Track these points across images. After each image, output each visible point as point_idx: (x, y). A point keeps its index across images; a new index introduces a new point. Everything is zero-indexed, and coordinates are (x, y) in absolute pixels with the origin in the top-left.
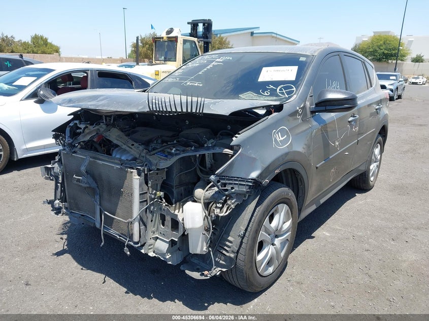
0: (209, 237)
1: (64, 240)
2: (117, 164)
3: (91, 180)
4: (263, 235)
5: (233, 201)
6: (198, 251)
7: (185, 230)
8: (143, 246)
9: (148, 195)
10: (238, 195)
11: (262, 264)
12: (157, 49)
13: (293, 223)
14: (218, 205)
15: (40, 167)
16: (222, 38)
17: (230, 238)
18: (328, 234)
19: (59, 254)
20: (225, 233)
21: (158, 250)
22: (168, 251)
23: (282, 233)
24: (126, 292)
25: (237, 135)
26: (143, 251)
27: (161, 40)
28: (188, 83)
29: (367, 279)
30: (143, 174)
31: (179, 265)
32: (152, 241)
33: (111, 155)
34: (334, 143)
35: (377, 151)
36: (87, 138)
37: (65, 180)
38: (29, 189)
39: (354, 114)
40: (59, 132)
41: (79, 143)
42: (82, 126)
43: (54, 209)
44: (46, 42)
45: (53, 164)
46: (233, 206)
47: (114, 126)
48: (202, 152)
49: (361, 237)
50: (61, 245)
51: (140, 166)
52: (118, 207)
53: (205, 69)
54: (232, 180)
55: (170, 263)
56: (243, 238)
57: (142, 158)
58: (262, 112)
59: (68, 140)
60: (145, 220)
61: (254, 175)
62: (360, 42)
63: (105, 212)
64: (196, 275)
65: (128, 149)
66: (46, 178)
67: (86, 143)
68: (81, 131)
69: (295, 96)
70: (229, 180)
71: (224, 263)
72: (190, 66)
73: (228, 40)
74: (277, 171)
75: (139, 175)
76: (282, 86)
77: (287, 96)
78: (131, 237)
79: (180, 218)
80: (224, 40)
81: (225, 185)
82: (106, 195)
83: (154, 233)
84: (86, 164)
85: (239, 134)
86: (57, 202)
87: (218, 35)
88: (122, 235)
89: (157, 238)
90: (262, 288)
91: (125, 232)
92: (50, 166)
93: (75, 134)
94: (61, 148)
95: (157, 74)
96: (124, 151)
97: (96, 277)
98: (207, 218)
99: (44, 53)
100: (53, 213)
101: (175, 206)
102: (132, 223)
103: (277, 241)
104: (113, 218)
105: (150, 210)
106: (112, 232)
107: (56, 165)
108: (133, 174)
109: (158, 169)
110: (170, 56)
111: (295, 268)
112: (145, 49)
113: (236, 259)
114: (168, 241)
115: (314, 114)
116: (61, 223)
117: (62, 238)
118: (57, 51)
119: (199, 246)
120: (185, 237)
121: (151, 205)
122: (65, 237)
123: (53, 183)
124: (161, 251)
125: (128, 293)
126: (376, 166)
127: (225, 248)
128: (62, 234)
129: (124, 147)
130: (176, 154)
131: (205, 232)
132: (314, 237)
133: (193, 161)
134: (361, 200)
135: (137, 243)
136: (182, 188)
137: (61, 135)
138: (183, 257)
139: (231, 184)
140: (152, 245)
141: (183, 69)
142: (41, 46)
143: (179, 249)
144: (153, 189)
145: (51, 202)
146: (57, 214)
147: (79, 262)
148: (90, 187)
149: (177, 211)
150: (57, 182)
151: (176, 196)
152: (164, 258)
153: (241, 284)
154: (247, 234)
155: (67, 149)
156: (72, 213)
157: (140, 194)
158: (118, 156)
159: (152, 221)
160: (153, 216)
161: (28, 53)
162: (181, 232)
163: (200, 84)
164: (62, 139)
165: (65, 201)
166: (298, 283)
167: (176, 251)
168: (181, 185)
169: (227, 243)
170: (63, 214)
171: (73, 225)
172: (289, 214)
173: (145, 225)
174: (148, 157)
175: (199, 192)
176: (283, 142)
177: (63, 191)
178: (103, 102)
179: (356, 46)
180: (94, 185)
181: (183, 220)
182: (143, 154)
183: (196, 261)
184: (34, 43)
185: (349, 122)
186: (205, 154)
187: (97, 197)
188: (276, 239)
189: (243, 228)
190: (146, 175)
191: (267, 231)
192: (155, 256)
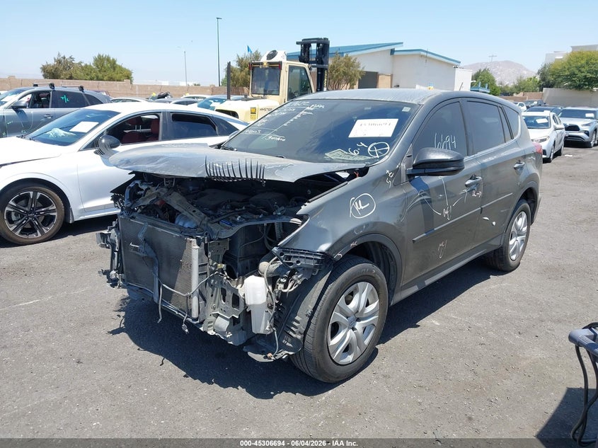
0: (272, 314)
1: (121, 318)
2: (176, 232)
3: (149, 249)
4: (337, 316)
5: (299, 277)
6: (262, 331)
7: (246, 306)
8: (202, 323)
9: (208, 267)
10: (305, 269)
11: (337, 349)
12: (254, 79)
13: (381, 305)
14: (282, 280)
15: (94, 233)
16: (349, 59)
17: (297, 318)
18: (437, 324)
19: (114, 332)
20: (292, 312)
21: (218, 327)
22: (229, 329)
23: (364, 316)
24: (185, 376)
25: (306, 204)
26: (202, 329)
27: (261, 67)
28: (270, 137)
29: (470, 376)
30: (203, 244)
31: (241, 346)
32: (213, 318)
33: (174, 222)
34: (442, 212)
35: (521, 222)
36: (147, 202)
37: (122, 249)
38: (85, 258)
39: (475, 176)
40: (118, 193)
41: (140, 207)
42: (144, 187)
43: (110, 280)
44: (113, 65)
45: (110, 230)
46: (299, 282)
47: (175, 189)
48: (271, 222)
49: (479, 328)
50: (117, 323)
51: (201, 235)
52: (178, 280)
53: (292, 120)
54: (298, 253)
55: (231, 343)
56: (311, 317)
57: (203, 227)
58: (345, 175)
59: (127, 203)
60: (204, 294)
61: (324, 247)
62: (552, 61)
63: (164, 285)
64: (259, 358)
65: (189, 215)
66: (102, 246)
67: (146, 207)
68: (142, 192)
69: (387, 157)
70: (294, 253)
71: (291, 345)
72: (276, 114)
73: (357, 61)
74: (353, 244)
75: (199, 245)
76: (375, 144)
77: (378, 156)
78: (189, 312)
79: (241, 294)
80: (352, 60)
81: (289, 258)
82: (165, 266)
83: (214, 309)
84: (144, 231)
85: (309, 202)
86: (113, 272)
87: (345, 55)
88: (181, 310)
89: (218, 315)
90: (338, 378)
91: (184, 306)
92: (105, 232)
93: (135, 197)
94: (119, 211)
95: (253, 112)
96: (186, 219)
97: (153, 359)
98: (271, 294)
99: (111, 79)
100: (108, 285)
101: (238, 281)
102: (190, 296)
103: (358, 326)
104: (172, 292)
105: (210, 283)
106: (171, 307)
107: (113, 231)
108: (192, 243)
109: (220, 239)
110: (270, 88)
111: (385, 359)
112: (243, 73)
113: (304, 341)
114: (228, 318)
115: (412, 178)
116: (119, 299)
117: (119, 316)
118: (128, 77)
119: (262, 325)
120: (247, 314)
121: (211, 278)
122: (123, 314)
123: (109, 251)
124: (221, 329)
125: (187, 377)
126: (519, 241)
127: (292, 328)
128: (120, 311)
129: (185, 213)
130: (241, 223)
131: (268, 310)
132: (419, 326)
133: (260, 230)
134: (495, 284)
135: (196, 319)
136: (248, 261)
137: (120, 197)
138: (247, 338)
139: (297, 257)
140: (212, 322)
141: (268, 118)
142: (107, 70)
143: (242, 328)
144: (214, 261)
145: (107, 273)
146: (113, 286)
147: (136, 342)
148: (148, 257)
149: (240, 285)
150: (113, 251)
151: (240, 269)
152: (224, 337)
153: (311, 371)
154: (316, 314)
155: (125, 214)
156: (130, 287)
157: (199, 266)
158: (181, 224)
159: (212, 296)
160: (213, 290)
161: (91, 79)
162: (242, 308)
163: (283, 138)
164: (122, 202)
165: (122, 273)
166: (385, 376)
167: (239, 330)
168: (246, 256)
169: (295, 323)
170: (119, 286)
171: (132, 301)
172: (374, 295)
173: (205, 300)
174: (209, 225)
175: (264, 266)
176: (364, 212)
177: (120, 261)
178: (162, 165)
179: (545, 67)
180: (152, 255)
181: (244, 295)
182: (205, 222)
183: (262, 344)
184: (97, 66)
185: (466, 186)
186: (273, 224)
187: (156, 269)
188: (357, 323)
189: (311, 307)
190: (206, 245)
191: (342, 312)
192: (215, 335)
